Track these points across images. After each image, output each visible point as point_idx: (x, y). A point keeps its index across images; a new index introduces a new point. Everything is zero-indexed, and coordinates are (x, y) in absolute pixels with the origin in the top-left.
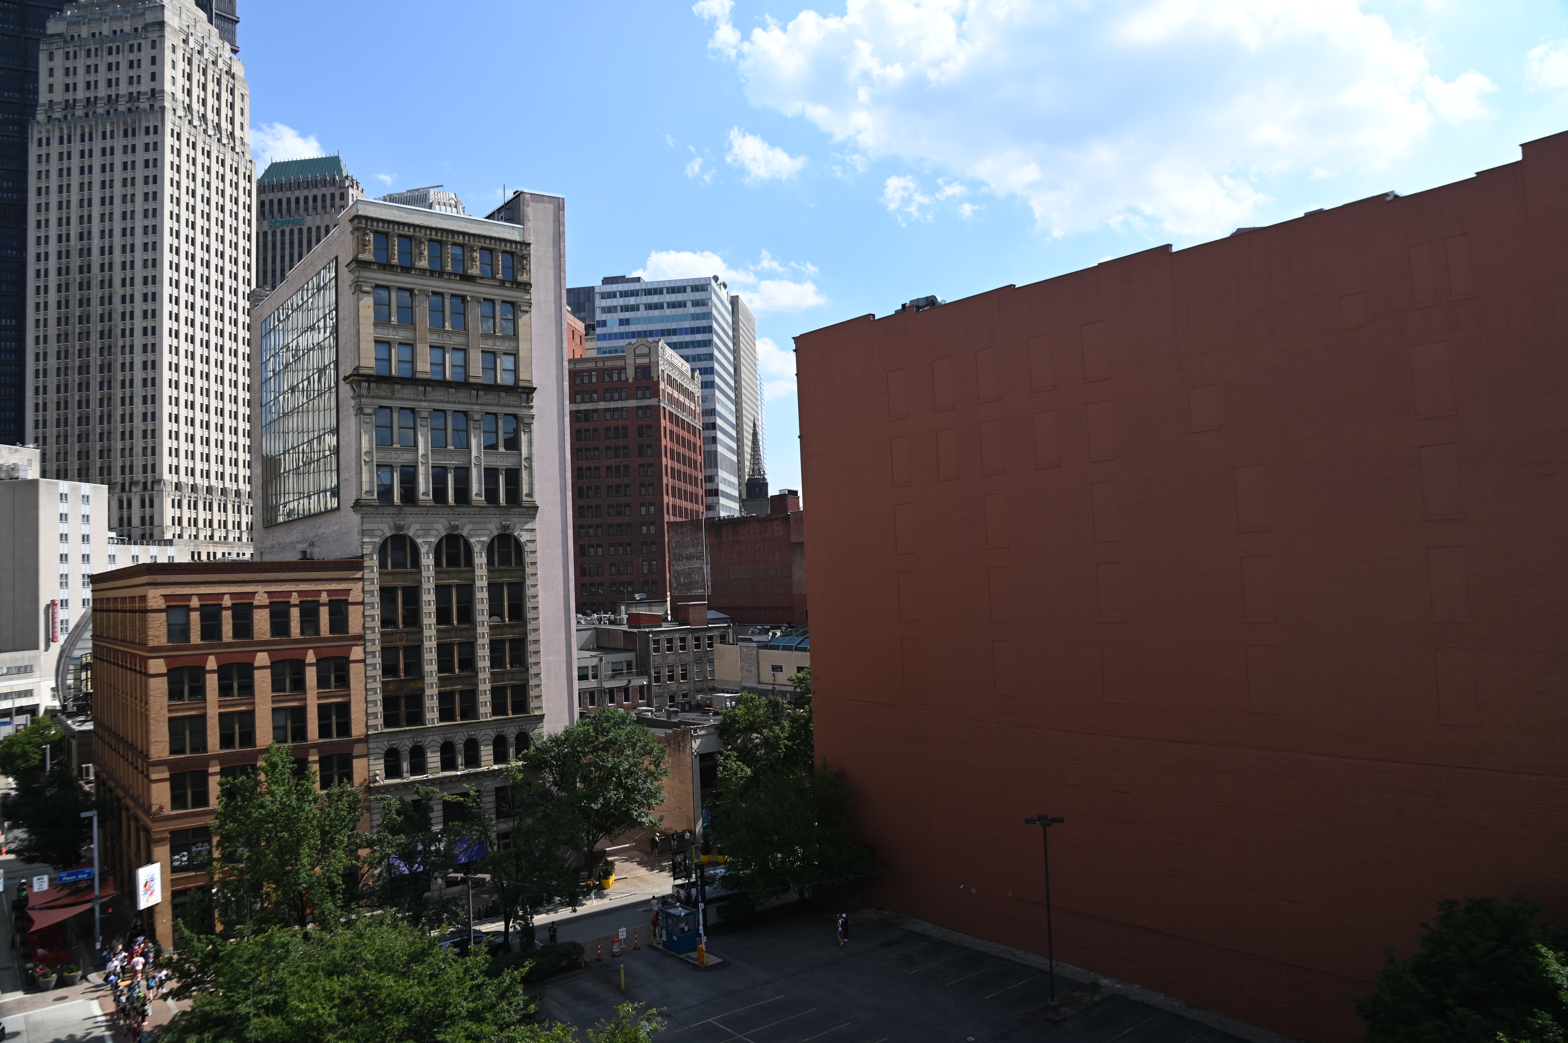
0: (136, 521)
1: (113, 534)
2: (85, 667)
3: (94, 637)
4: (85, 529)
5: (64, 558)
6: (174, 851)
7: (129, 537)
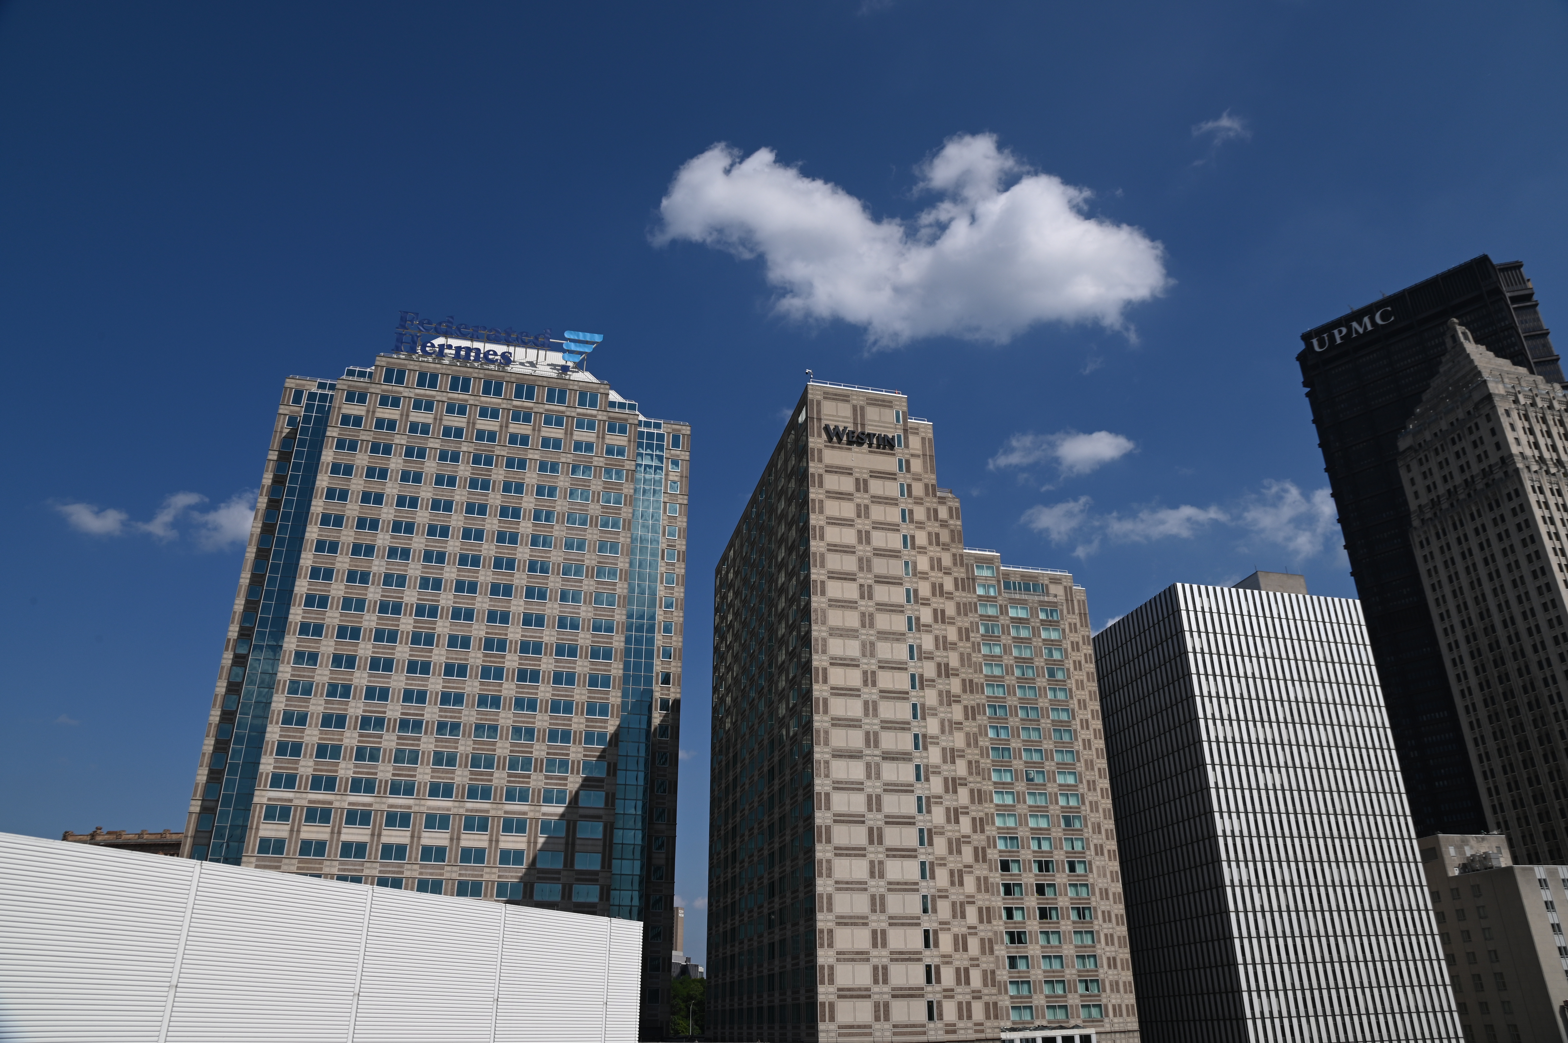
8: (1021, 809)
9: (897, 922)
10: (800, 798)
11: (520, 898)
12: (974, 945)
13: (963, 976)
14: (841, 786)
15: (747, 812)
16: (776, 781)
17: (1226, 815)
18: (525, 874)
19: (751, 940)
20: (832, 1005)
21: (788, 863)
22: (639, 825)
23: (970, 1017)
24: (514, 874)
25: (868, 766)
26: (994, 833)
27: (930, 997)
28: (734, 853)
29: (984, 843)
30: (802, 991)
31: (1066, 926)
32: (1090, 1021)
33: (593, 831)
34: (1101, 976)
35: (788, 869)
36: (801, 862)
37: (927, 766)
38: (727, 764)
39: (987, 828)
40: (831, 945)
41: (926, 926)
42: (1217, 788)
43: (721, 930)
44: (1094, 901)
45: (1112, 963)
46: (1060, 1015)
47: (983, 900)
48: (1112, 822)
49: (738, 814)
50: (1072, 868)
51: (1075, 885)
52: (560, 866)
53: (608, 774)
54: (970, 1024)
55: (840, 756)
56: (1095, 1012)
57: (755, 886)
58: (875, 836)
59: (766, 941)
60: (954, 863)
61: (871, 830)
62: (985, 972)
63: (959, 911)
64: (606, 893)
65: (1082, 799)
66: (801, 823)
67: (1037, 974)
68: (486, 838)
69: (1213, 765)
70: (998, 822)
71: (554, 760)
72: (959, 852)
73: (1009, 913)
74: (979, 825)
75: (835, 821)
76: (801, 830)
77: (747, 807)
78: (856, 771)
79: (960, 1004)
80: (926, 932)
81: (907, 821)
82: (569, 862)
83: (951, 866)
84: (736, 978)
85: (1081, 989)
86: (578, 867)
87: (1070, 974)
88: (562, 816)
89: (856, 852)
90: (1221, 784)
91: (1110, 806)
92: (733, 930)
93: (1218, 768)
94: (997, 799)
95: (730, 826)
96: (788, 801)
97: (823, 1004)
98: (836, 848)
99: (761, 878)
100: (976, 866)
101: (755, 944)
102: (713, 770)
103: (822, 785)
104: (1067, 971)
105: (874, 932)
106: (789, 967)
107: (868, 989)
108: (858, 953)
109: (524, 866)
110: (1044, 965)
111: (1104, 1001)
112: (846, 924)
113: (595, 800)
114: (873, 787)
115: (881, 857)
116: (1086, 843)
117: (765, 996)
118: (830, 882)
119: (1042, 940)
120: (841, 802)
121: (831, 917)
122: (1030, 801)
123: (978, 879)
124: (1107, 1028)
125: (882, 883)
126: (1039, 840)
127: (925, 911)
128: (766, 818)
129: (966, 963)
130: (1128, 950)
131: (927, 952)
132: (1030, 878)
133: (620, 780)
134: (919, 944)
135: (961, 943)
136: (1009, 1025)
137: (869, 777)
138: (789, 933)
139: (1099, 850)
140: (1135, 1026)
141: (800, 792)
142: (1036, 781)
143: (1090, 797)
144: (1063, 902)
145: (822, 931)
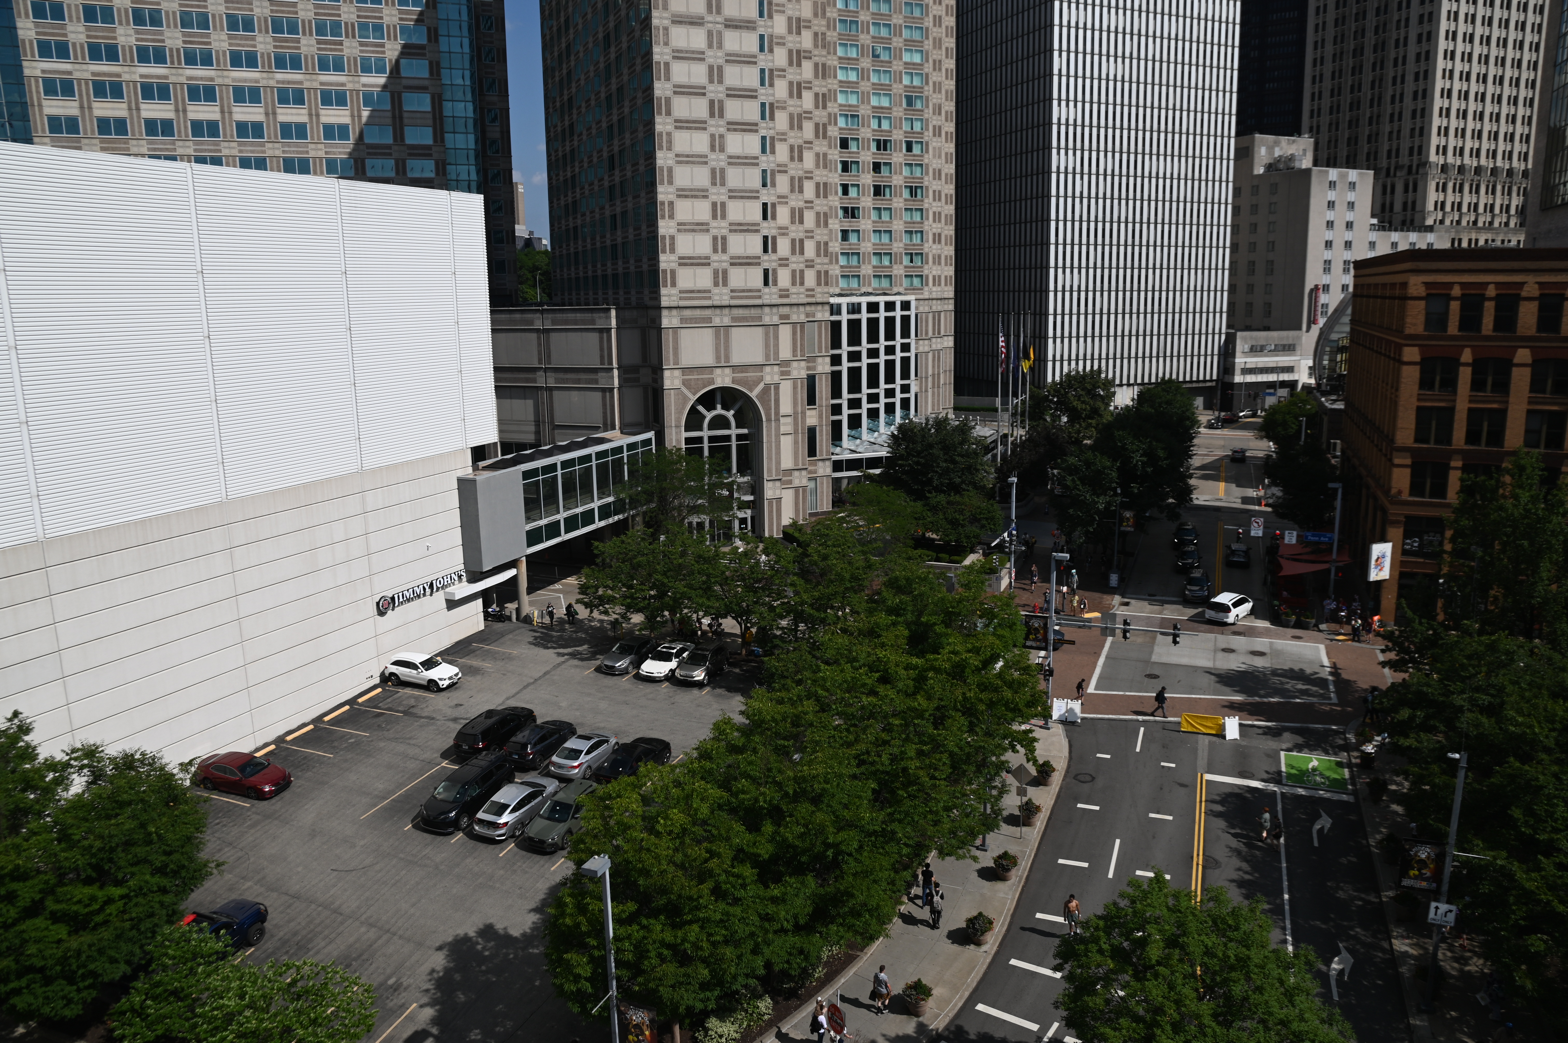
0: (1398, 207)
1: (1375, 221)
2: (1342, 349)
3: (1353, 322)
4: (1350, 216)
5: (1329, 244)
6: (1407, 535)
7: (1390, 223)
8: (865, 86)
9: (736, 195)
10: (638, 68)
11: (352, 174)
12: (809, 218)
13: (798, 247)
14: (681, 55)
15: (582, 82)
16: (613, 49)
17: (1063, 103)
18: (354, 150)
19: (592, 212)
20: (673, 272)
21: (627, 135)
22: (469, 96)
23: (802, 283)
24: (342, 150)
25: (710, 34)
26: (836, 110)
27: (766, 265)
28: (571, 126)
29: (825, 120)
30: (645, 260)
31: (898, 203)
32: (911, 289)
33: (421, 103)
34: (926, 250)
35: (628, 142)
36: (641, 135)
37: (771, 36)
38: (559, 30)
39: (829, 104)
40: (671, 217)
41: (764, 199)
42: (1060, 75)
43: (562, 203)
44: (927, 181)
45: (937, 238)
46: (885, 283)
47: (821, 176)
48: (953, 104)
49: (574, 85)
50: (909, 148)
51: (910, 165)
52: (390, 141)
53: (429, 40)
54: (802, 290)
55: (680, 22)
56: (916, 282)
57: (595, 160)
58: (716, 109)
59: (608, 213)
60: (795, 139)
61: (712, 103)
62: (818, 244)
63: (797, 185)
64: (441, 168)
65: (926, 78)
66: (640, 94)
67: (867, 247)
68: (305, 112)
69: (1060, 51)
70: (841, 99)
71: (367, 24)
72: (800, 128)
73: (845, 189)
74: (822, 100)
75: (675, 93)
76: (639, 102)
77: (583, 77)
78: (696, 39)
79: (794, 272)
80: (765, 205)
81: (749, 94)
82: (399, 136)
83: (791, 141)
84: (580, 249)
85: (906, 261)
86: (408, 141)
87: (898, 247)
88: (385, 87)
89: (697, 125)
90: (1064, 72)
91: (953, 88)
92: (575, 203)
93: (1064, 54)
94: (841, 75)
95: (566, 98)
96: (625, 71)
97: (665, 271)
98: (676, 121)
99: (600, 151)
100: (816, 142)
101: (597, 216)
102: (543, 36)
103: (662, 54)
104: (895, 245)
105: (714, 205)
106: (631, 237)
107: (708, 258)
108: (698, 224)
109: (351, 141)
110: (874, 238)
111: (926, 272)
112: (686, 197)
113: (418, 70)
114: (715, 57)
115: (722, 130)
116: (925, 123)
117: (609, 264)
118: (671, 155)
119: (874, 215)
120: (681, 72)
121: (671, 189)
122: (874, 79)
123: (817, 155)
124: (926, 295)
125: (722, 156)
126: (879, 118)
127: (764, 185)
128: (603, 89)
129: (801, 235)
130: (953, 227)
131: (765, 224)
132: (867, 156)
133: (444, 47)
134: (758, 216)
135: (797, 216)
136: (837, 291)
137: (710, 46)
138: (630, 206)
139: (937, 131)
140: (951, 294)
141: (639, 61)
142: (882, 58)
143: (935, 77)
144: (897, 180)
145: (663, 203)
